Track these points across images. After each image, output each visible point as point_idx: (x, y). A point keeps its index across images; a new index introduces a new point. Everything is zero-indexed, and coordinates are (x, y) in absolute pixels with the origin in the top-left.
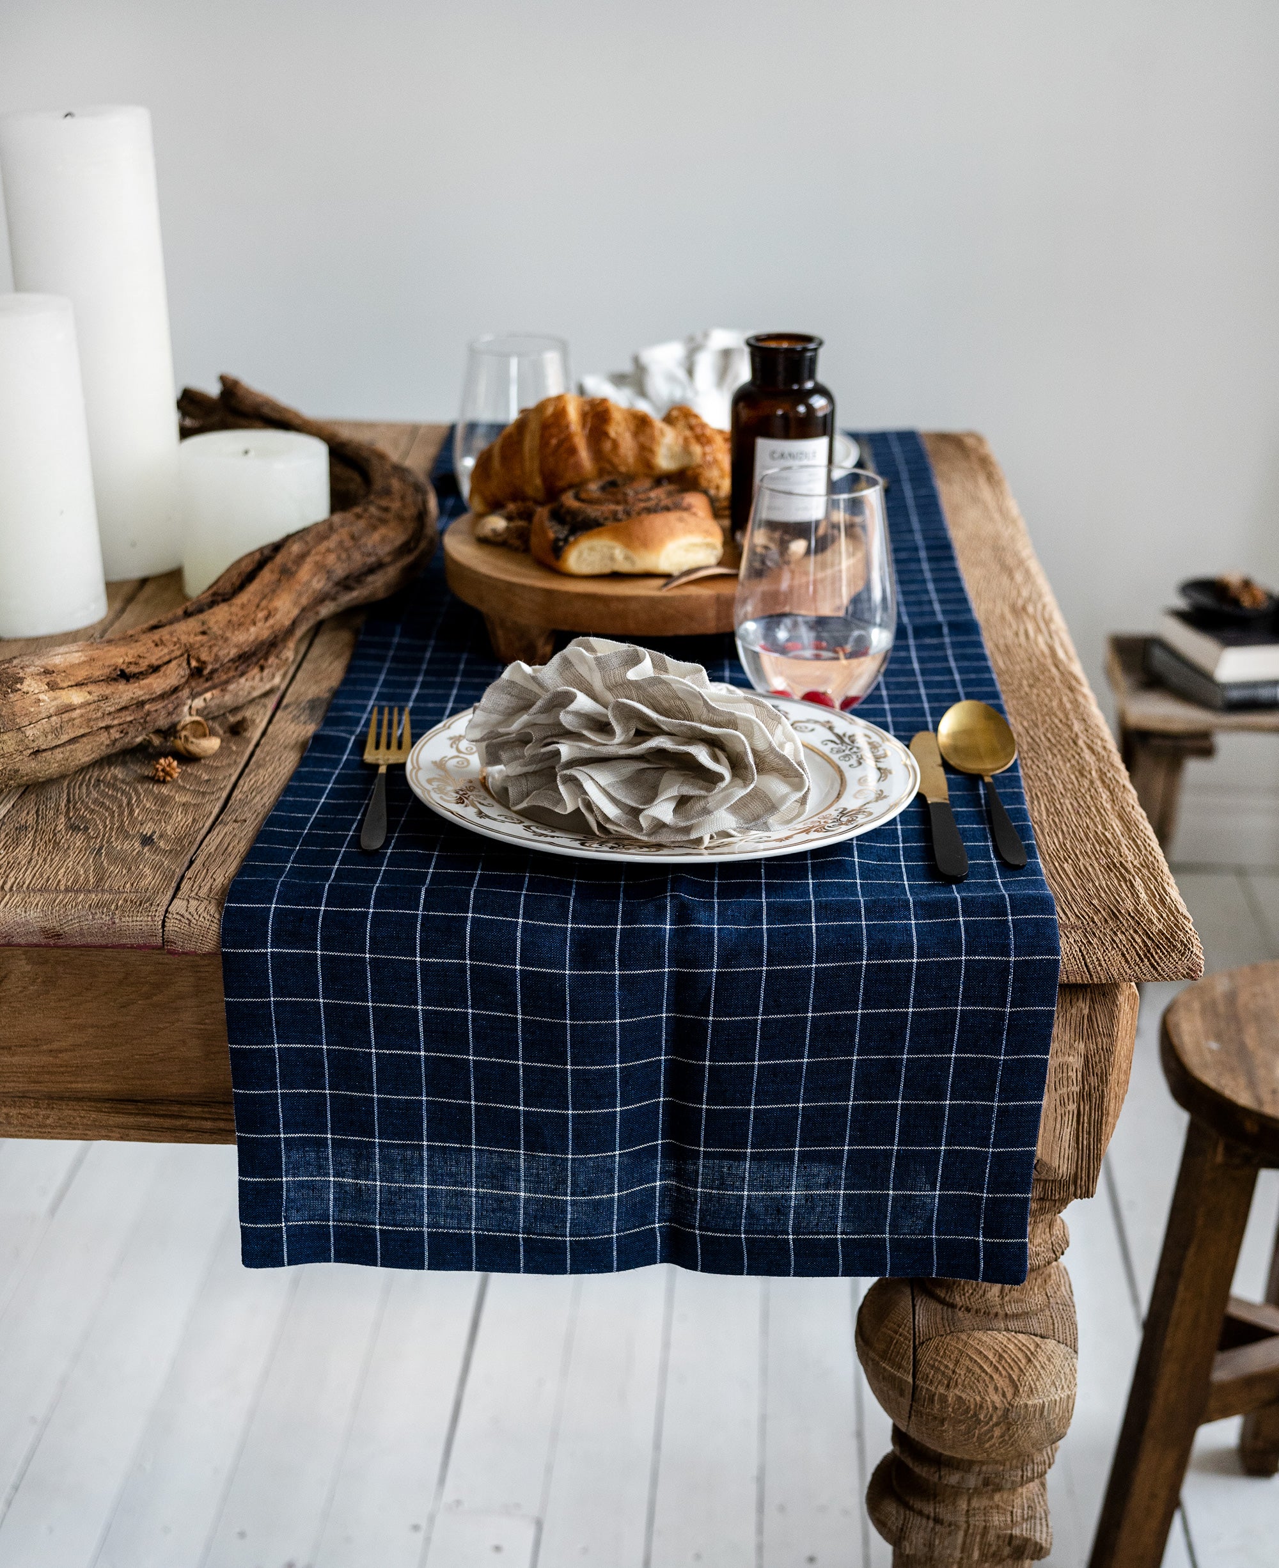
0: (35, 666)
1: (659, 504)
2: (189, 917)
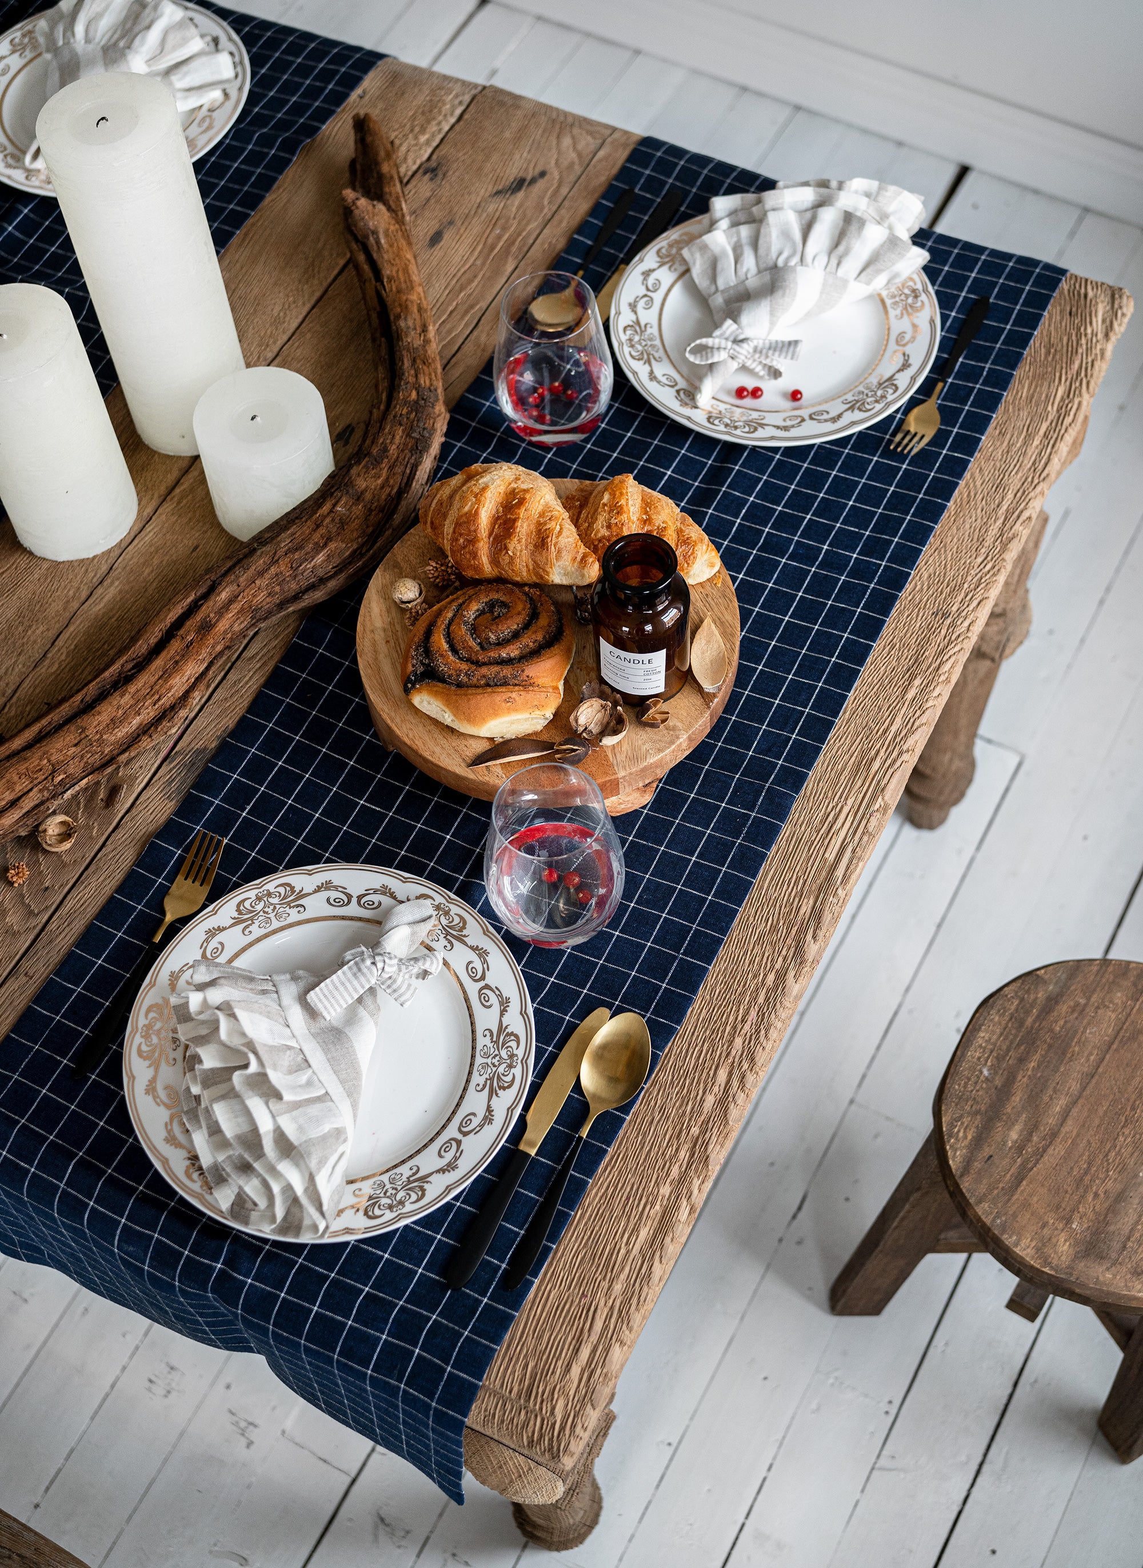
1: (499, 673)
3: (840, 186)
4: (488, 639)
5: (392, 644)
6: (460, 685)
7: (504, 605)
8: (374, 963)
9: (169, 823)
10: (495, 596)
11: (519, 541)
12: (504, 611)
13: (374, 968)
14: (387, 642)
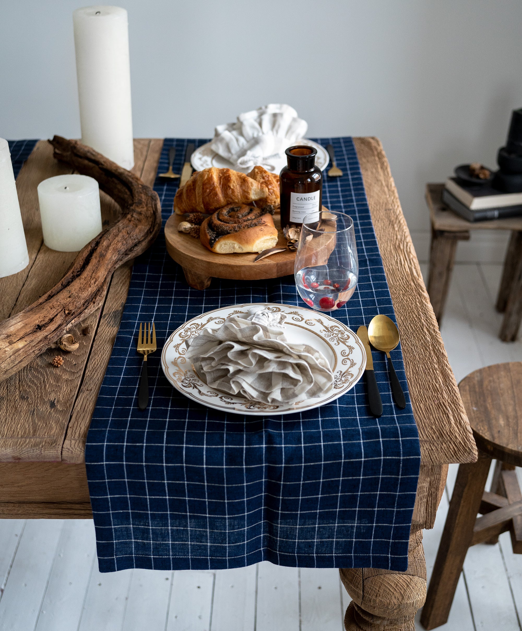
0: (3, 334)
1: (252, 222)
2: (72, 450)
3: (266, 107)
4: (238, 217)
6: (237, 232)
7: (237, 207)
9: (118, 332)
10: (231, 207)
11: (234, 182)
12: (239, 209)
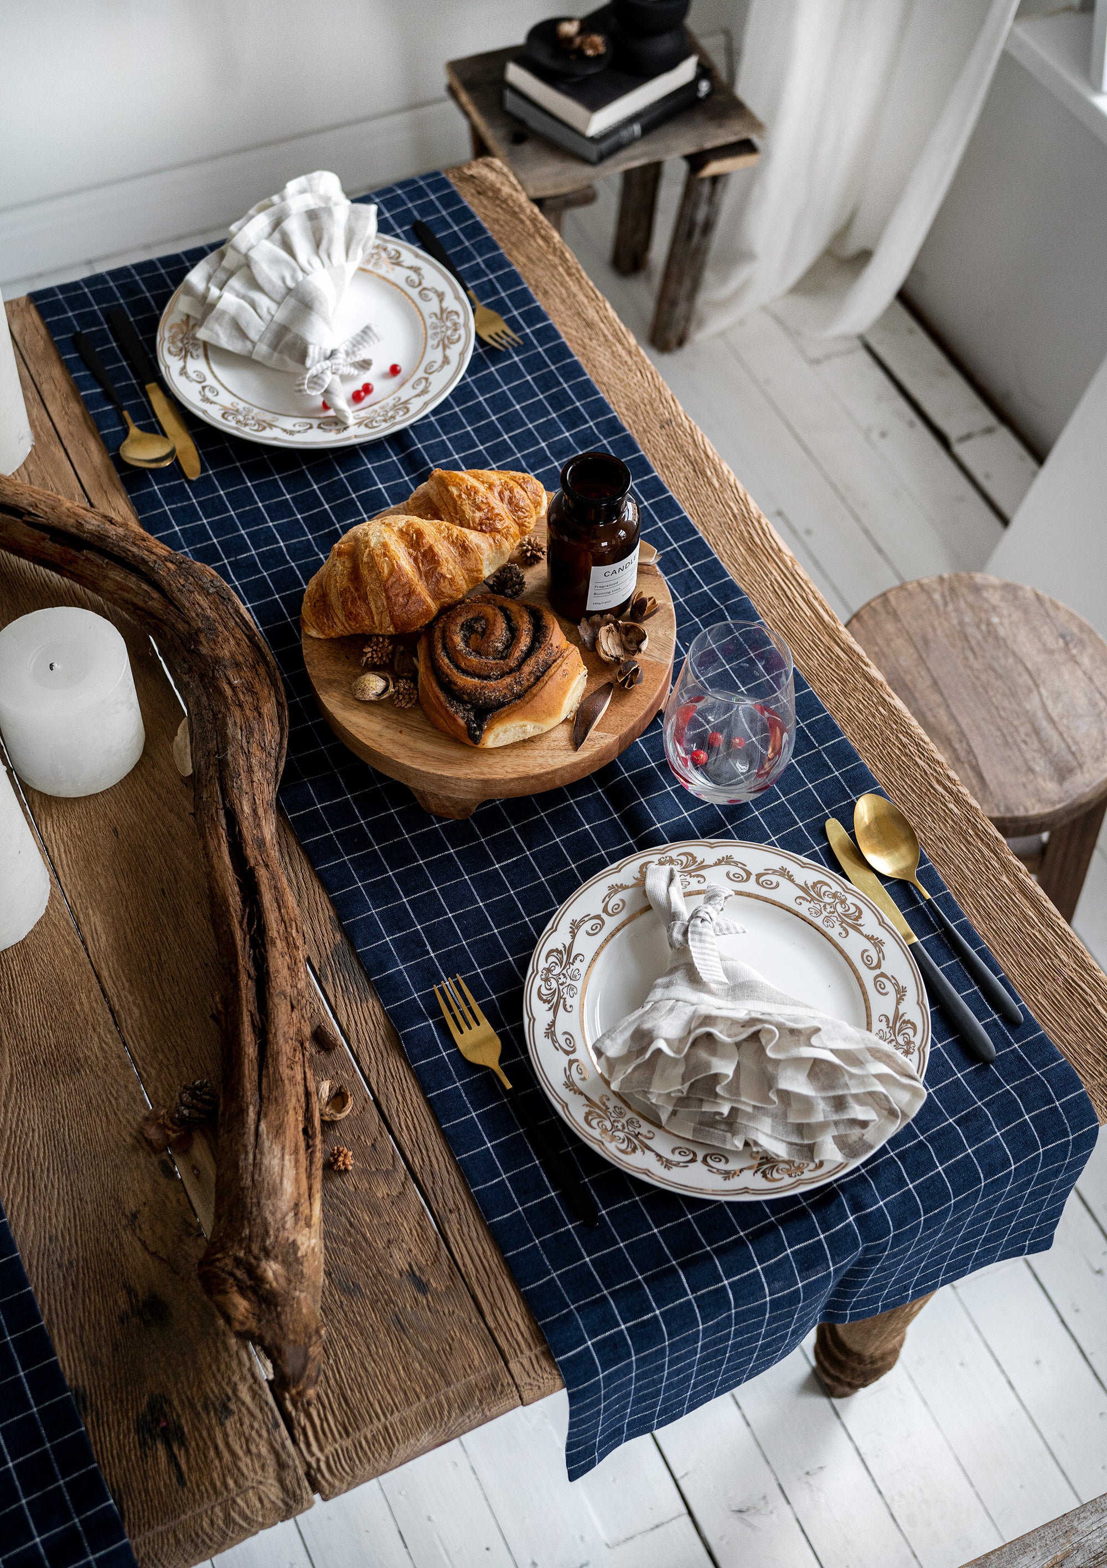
1: (537, 662)
2: (535, 1383)
4: (496, 650)
5: (404, 729)
6: (519, 696)
7: (477, 619)
8: (703, 920)
9: (389, 1015)
10: (461, 620)
11: (447, 562)
12: (483, 622)
13: (706, 923)
14: (401, 732)
